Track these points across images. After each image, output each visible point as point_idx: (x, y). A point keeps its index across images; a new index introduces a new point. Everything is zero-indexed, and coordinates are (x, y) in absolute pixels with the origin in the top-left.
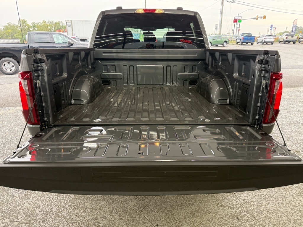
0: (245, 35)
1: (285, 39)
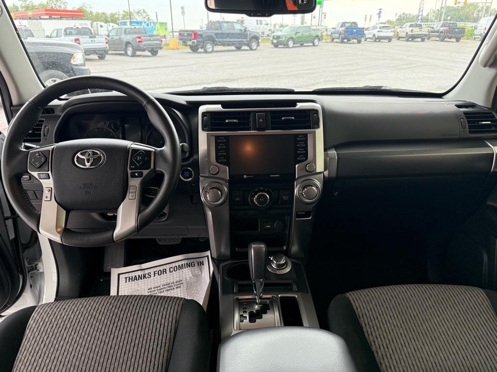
0: (347, 25)
1: (410, 33)
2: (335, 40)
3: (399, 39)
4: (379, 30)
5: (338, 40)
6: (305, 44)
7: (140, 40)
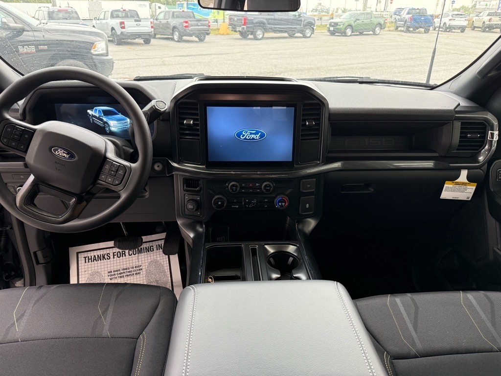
0: (414, 12)
1: (487, 23)
2: (399, 29)
3: (473, 30)
4: (450, 17)
5: (402, 29)
6: (365, 33)
7: (187, 24)
